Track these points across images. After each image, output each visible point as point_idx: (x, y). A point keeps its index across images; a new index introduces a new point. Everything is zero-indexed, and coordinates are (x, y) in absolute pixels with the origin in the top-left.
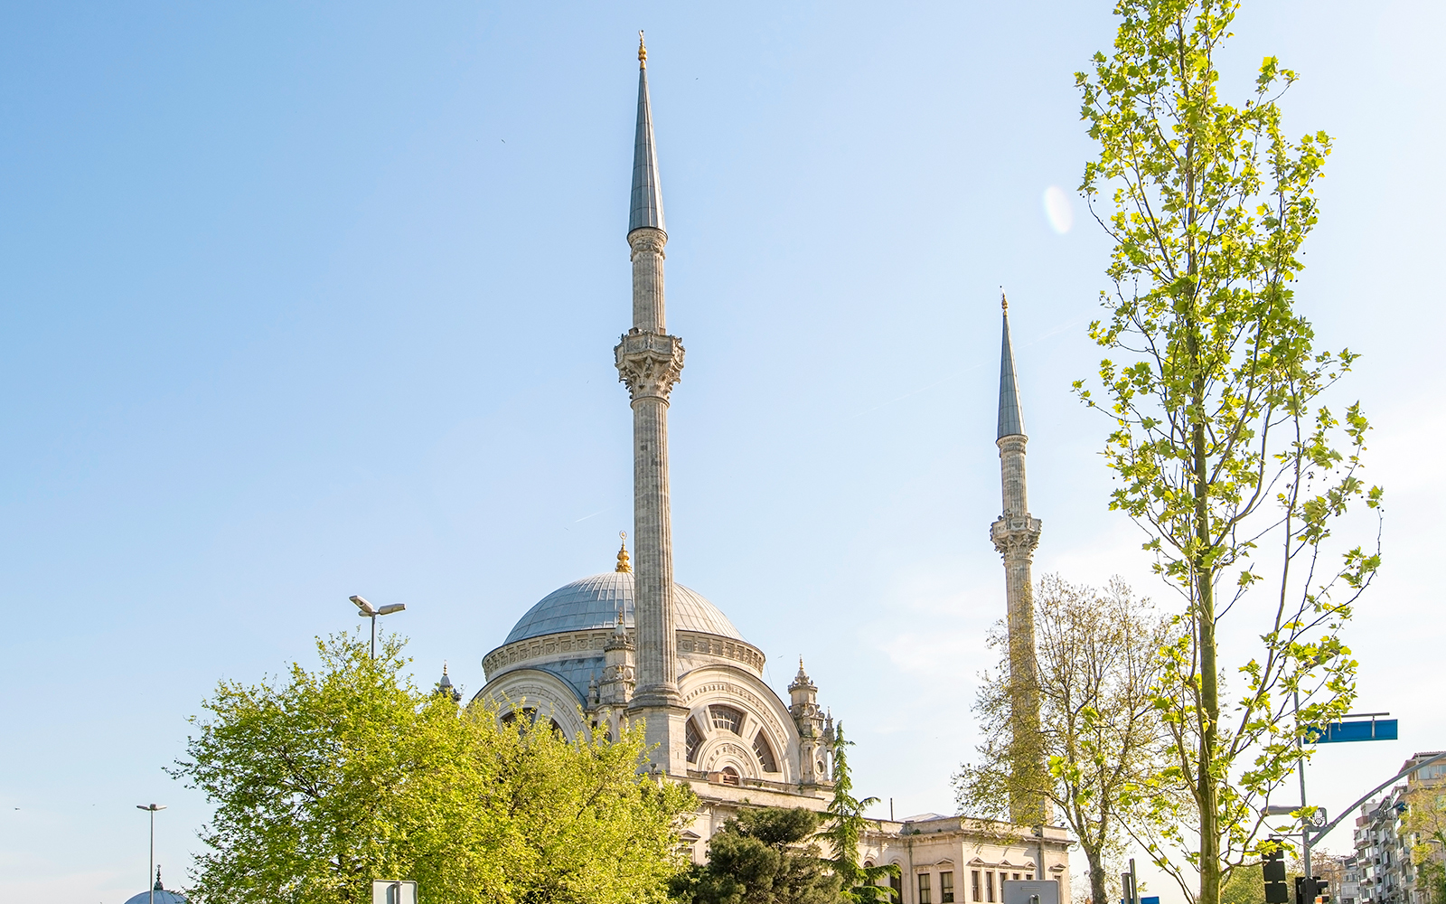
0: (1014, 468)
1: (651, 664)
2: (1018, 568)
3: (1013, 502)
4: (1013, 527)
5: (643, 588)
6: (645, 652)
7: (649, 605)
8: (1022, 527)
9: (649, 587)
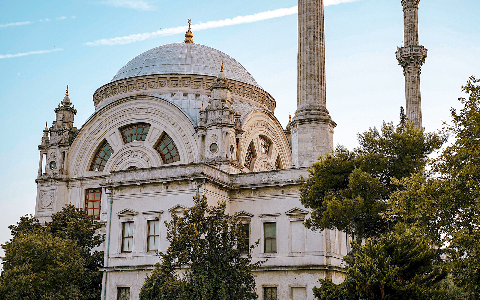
0: (413, 17)
1: (315, 91)
2: (415, 76)
3: (412, 37)
4: (414, 52)
5: (309, 37)
6: (311, 82)
7: (314, 49)
8: (419, 52)
9: (314, 37)
